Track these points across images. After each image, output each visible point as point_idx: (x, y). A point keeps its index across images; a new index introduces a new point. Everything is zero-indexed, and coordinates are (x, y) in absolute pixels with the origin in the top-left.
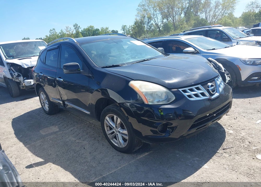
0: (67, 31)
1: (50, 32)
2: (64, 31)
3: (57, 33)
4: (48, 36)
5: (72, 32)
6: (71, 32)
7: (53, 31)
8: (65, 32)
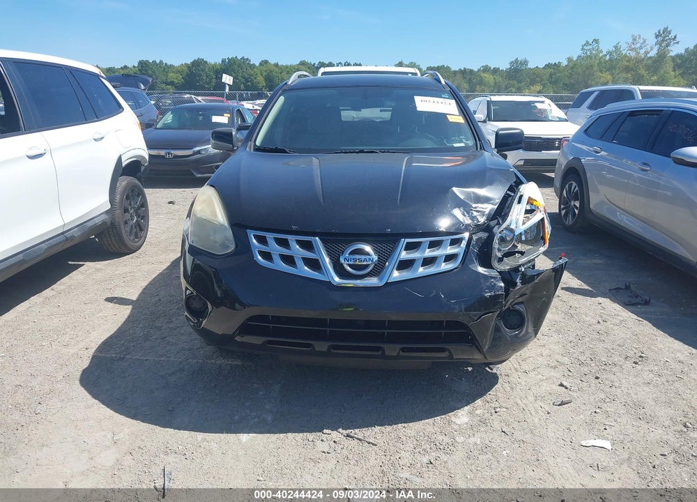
0: (632, 50)
1: (583, 49)
2: (622, 49)
3: (602, 52)
4: (575, 59)
5: (647, 53)
6: (642, 51)
7: (591, 47)
8: (625, 50)
